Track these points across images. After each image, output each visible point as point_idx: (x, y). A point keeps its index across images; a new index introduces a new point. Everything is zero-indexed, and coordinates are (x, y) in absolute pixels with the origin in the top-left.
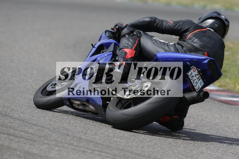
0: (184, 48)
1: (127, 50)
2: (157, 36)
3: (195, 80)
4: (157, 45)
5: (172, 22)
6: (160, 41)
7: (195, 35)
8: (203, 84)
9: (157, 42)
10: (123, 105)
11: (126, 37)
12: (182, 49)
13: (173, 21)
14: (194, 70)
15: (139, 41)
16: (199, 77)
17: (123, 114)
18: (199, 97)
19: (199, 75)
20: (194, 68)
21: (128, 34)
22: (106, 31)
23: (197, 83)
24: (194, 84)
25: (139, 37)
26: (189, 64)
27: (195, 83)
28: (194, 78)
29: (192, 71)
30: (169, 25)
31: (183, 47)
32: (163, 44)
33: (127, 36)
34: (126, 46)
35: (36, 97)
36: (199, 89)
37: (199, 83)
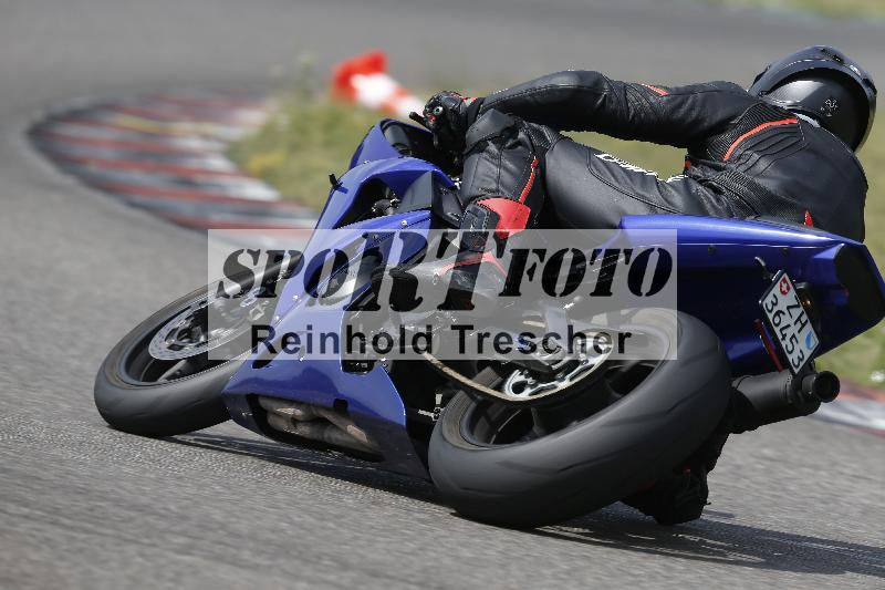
0: (723, 198)
1: (495, 204)
2: (610, 148)
3: (788, 326)
4: (616, 184)
5: (662, 92)
6: (624, 169)
7: (756, 145)
8: (815, 342)
9: (616, 173)
10: (493, 425)
11: (488, 152)
12: (718, 200)
13: (666, 88)
14: (784, 288)
15: (542, 167)
16: (803, 313)
17: (508, 464)
18: (799, 394)
19: (801, 309)
20: (784, 281)
21: (495, 139)
22: (382, 123)
23: (794, 341)
24: (783, 344)
25: (541, 153)
26: (763, 264)
27: (788, 338)
28: (786, 320)
29: (776, 290)
30: (651, 104)
31: (717, 191)
32: (638, 181)
33: (492, 147)
34: (494, 186)
35: (108, 381)
36: (802, 364)
37: (802, 337)
